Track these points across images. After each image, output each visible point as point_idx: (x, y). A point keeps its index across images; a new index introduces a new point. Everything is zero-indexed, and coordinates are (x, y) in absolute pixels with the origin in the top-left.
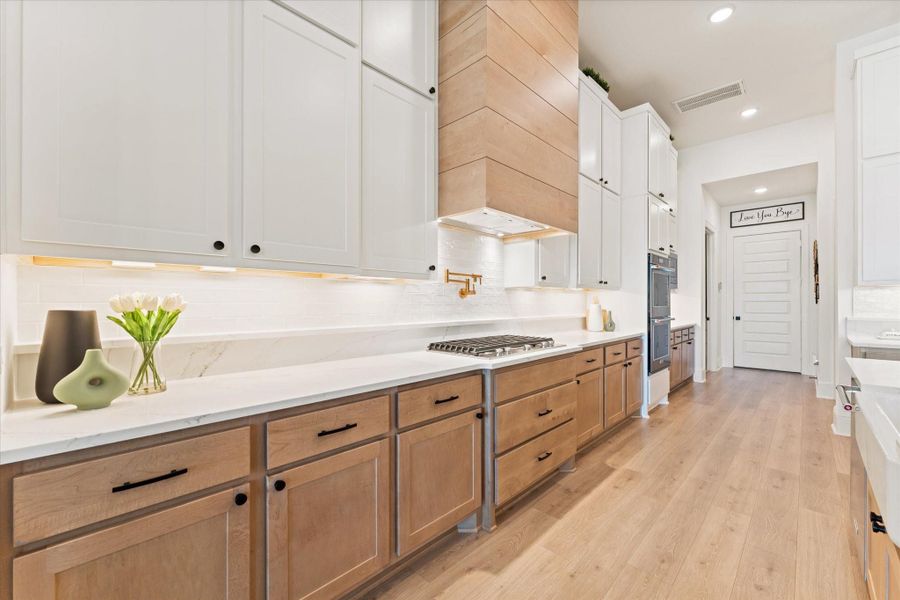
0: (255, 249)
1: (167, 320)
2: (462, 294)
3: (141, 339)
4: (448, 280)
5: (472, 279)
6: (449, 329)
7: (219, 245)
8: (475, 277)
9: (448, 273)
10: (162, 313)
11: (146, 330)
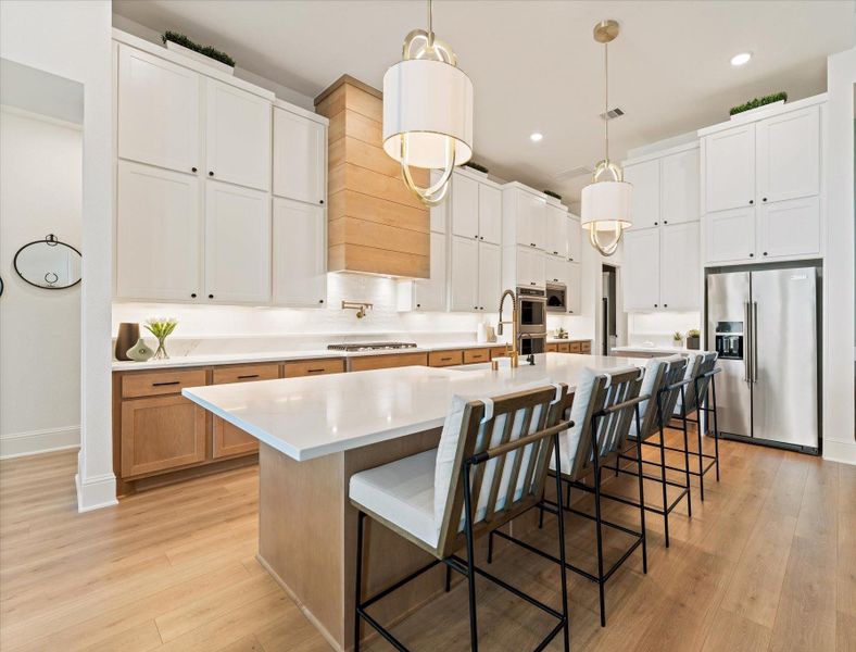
0: (211, 296)
1: (170, 328)
2: (359, 316)
3: (158, 336)
4: (344, 308)
5: (364, 307)
6: (346, 337)
7: (194, 296)
8: (367, 305)
9: (344, 303)
10: (168, 325)
11: (161, 332)
